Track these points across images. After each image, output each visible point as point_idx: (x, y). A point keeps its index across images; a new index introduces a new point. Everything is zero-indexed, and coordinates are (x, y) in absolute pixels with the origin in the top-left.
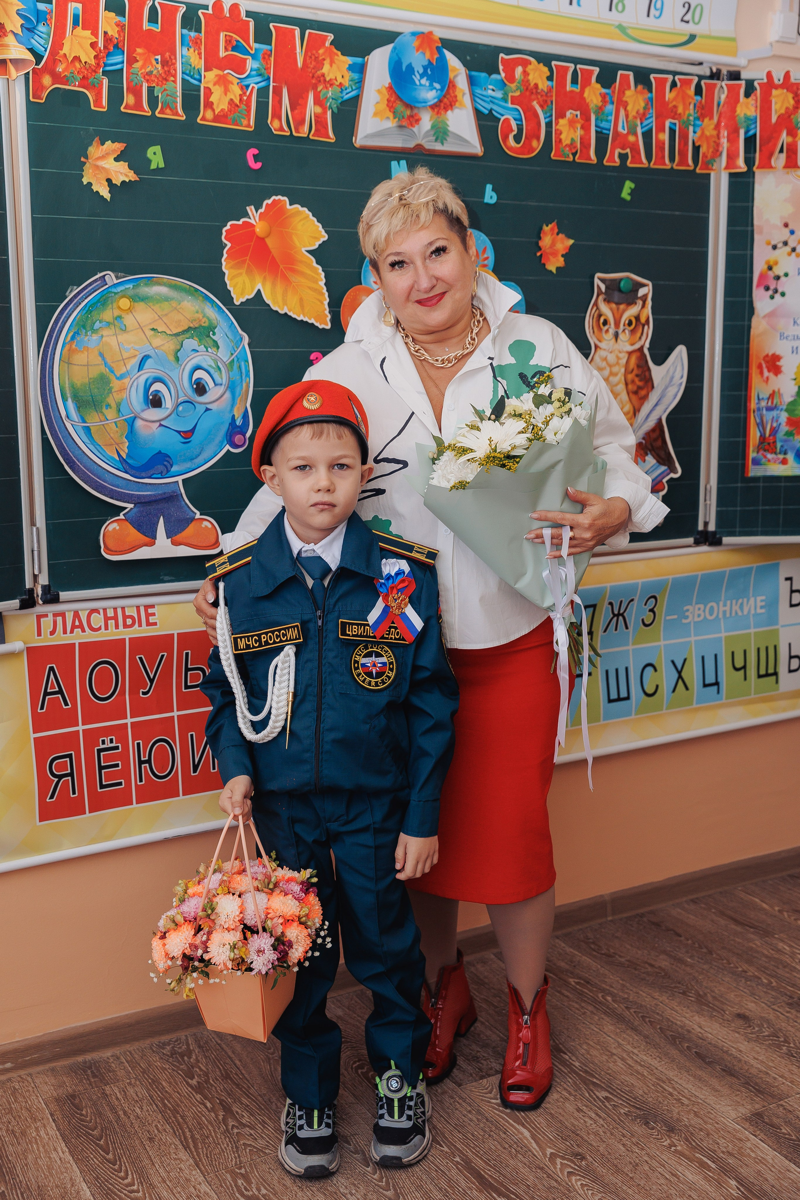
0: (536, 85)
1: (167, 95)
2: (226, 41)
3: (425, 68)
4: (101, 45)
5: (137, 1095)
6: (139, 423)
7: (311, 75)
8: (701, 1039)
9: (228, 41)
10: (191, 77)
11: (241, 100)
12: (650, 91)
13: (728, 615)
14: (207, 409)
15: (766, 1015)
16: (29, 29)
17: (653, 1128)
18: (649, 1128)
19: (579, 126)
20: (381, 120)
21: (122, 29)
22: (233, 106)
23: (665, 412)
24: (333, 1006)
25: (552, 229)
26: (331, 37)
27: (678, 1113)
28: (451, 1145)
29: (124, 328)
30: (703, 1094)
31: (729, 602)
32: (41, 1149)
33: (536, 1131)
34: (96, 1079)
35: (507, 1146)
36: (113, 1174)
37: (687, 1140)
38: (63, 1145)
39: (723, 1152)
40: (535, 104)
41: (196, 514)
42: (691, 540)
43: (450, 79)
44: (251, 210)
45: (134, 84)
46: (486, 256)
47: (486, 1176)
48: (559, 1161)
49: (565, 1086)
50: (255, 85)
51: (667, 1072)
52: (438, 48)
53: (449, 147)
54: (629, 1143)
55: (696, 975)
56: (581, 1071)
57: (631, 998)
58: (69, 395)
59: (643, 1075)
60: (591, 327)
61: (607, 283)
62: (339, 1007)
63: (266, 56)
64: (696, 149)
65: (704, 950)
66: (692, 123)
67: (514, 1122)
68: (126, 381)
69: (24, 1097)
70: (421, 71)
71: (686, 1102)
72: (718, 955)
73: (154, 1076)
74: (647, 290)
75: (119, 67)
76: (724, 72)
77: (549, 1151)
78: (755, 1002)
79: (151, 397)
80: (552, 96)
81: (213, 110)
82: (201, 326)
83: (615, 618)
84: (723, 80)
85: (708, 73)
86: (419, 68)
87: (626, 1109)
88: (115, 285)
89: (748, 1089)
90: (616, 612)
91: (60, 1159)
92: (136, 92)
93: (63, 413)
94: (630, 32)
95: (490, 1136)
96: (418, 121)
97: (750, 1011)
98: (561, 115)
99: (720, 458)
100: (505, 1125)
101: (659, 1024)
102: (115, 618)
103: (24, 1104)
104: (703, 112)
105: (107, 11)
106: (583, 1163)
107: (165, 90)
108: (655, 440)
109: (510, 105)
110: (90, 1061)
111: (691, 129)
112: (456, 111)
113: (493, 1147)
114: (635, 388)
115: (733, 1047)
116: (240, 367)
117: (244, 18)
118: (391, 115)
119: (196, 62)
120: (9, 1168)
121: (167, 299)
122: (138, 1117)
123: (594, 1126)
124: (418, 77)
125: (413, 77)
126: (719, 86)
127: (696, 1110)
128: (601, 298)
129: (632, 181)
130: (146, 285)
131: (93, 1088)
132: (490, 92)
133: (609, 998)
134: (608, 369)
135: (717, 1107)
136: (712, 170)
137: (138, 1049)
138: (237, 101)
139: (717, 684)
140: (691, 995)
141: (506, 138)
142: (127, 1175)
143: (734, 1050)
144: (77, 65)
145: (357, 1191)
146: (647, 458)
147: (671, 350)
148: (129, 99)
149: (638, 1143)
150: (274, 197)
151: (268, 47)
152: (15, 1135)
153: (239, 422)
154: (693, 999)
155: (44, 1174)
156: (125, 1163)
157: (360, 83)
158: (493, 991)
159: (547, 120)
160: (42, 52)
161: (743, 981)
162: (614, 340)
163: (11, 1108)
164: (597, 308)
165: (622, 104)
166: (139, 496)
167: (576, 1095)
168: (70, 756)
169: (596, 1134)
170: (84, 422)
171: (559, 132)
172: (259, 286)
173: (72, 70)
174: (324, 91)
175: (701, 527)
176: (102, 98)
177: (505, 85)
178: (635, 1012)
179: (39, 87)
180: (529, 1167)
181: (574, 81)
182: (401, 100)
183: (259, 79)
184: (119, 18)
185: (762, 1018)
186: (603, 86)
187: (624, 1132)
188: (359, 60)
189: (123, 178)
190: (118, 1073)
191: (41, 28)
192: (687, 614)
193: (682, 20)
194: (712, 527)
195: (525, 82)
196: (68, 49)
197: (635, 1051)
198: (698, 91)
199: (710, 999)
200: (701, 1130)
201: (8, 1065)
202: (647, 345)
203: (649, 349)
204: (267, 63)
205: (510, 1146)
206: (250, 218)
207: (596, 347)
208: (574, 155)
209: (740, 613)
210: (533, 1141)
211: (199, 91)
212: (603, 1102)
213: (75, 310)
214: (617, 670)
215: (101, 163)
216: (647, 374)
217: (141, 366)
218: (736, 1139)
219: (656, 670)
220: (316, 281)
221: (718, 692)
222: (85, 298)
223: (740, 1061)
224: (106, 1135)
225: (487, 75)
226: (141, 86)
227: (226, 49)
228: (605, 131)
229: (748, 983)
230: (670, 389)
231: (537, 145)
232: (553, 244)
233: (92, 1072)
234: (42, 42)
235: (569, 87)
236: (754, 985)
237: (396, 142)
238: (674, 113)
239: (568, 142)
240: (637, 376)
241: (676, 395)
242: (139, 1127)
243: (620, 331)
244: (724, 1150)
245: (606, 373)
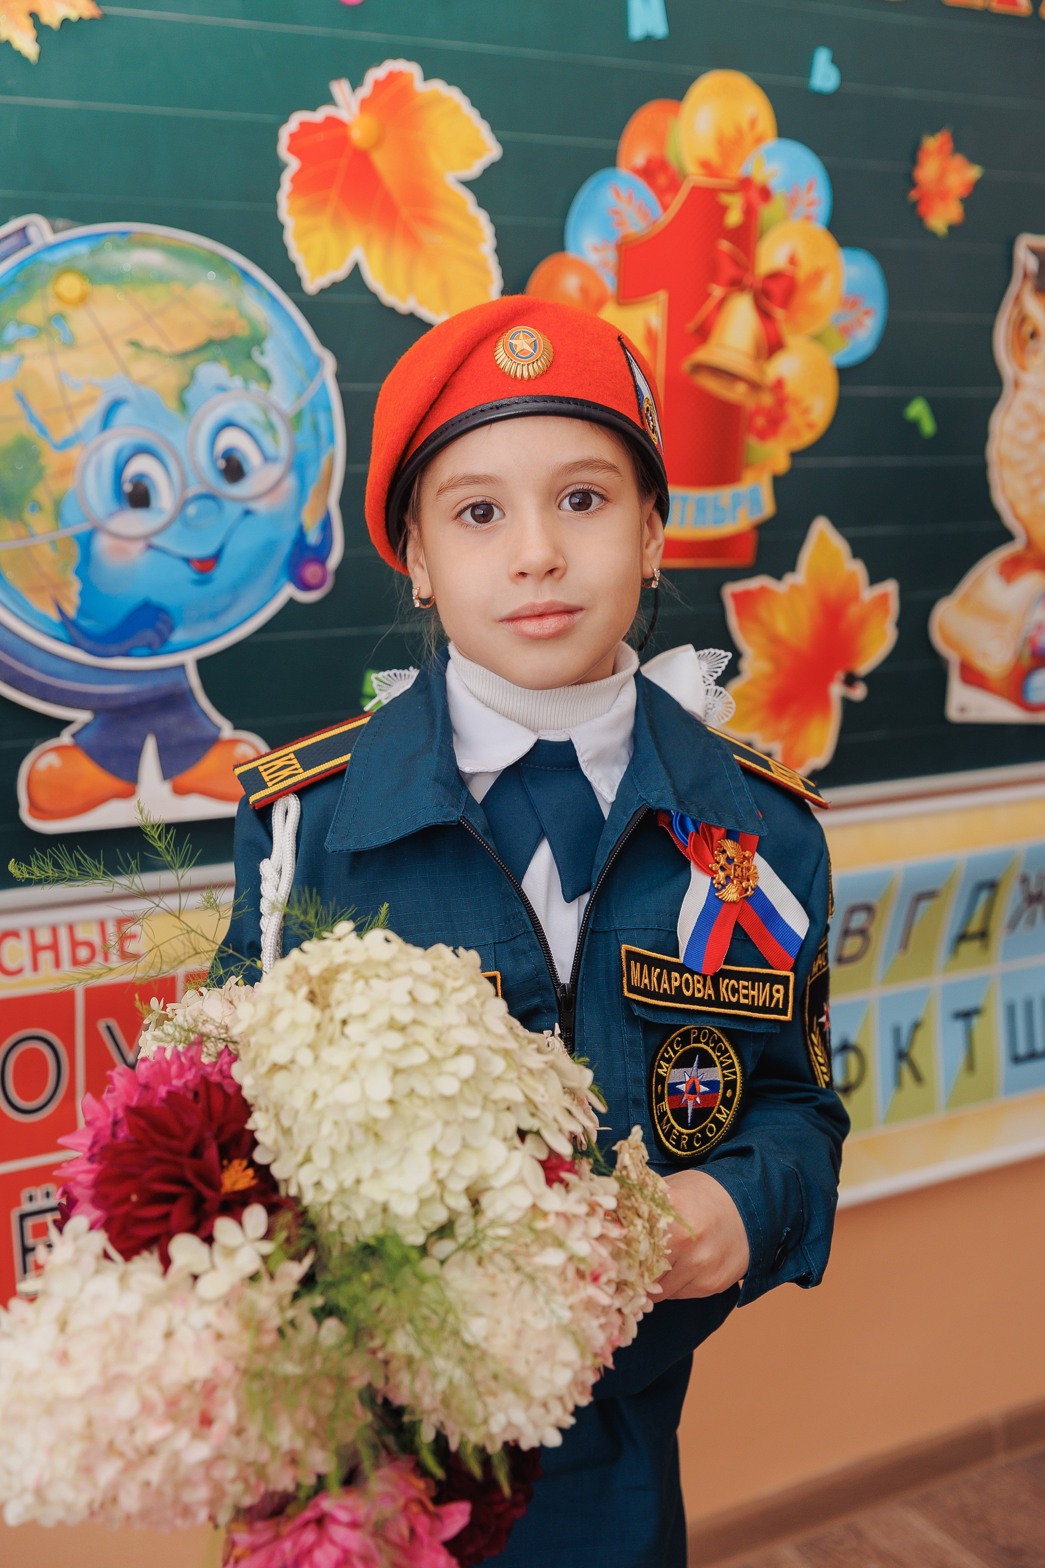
6: (102, 543)
14: (248, 513)
25: (942, 145)
29: (69, 340)
41: (219, 729)
44: (341, 89)
46: (814, 197)
60: (1005, 345)
61: (1042, 255)
68: (75, 453)
79: (128, 487)
82: (234, 338)
83: (1033, 904)
88: (51, 248)
90: (1034, 897)
102: (54, 947)
116: (315, 426)
121: (162, 278)
128: (1027, 285)
130: (117, 247)
150: (391, 66)
153: (313, 537)
164: (1019, 306)
166: (103, 697)
172: (357, 253)
189: (66, 12)
206: (338, 107)
207: (1013, 382)
217: (107, 419)
220: (474, 243)
232: (942, 174)
245: (1029, 435)
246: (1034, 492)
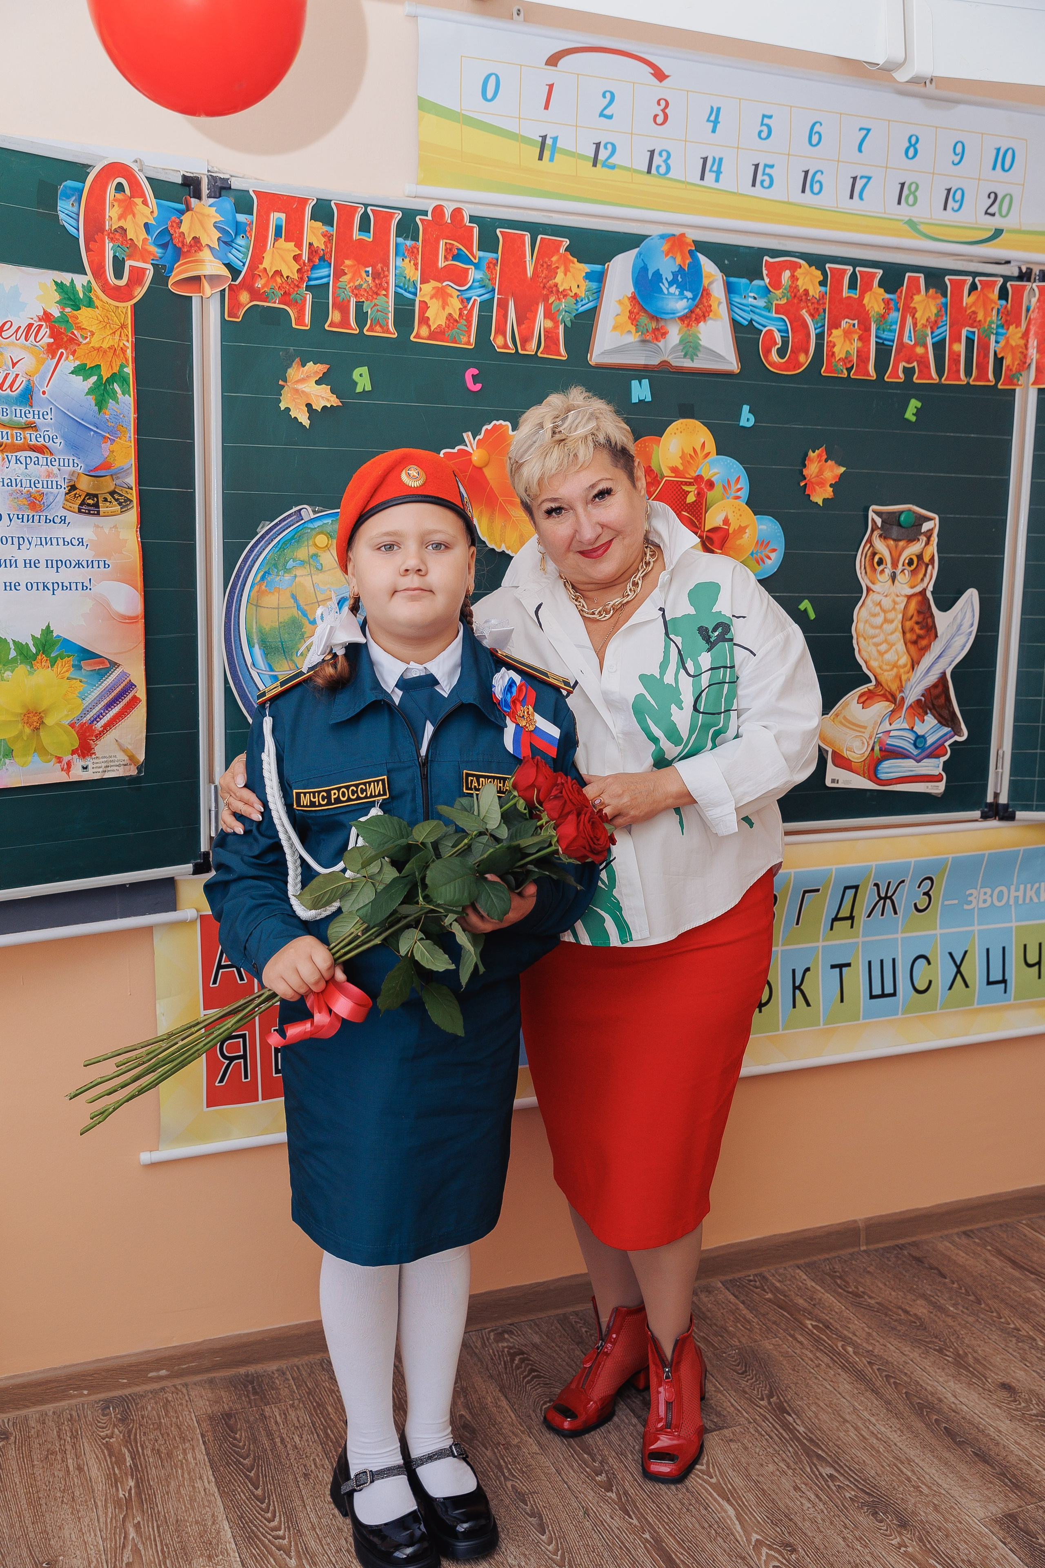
0: (806, 292)
1: (378, 311)
2: (446, 250)
3: (675, 275)
4: (305, 257)
5: (298, 1421)
7: (542, 285)
8: (954, 1411)
9: (449, 250)
10: (405, 290)
11: (461, 315)
12: (945, 295)
13: (1021, 902)
15: (1037, 1388)
16: (227, 242)
17: (881, 1521)
18: (877, 1520)
19: (856, 337)
20: (621, 335)
21: (330, 240)
22: (452, 321)
23: (950, 665)
24: (530, 1331)
25: (819, 456)
26: (566, 242)
27: (915, 1505)
28: (642, 1517)
29: (320, 567)
30: (947, 1483)
31: (1022, 887)
32: (186, 1475)
33: (742, 1510)
34: (256, 1397)
35: (706, 1525)
36: (259, 1514)
37: (921, 1540)
38: (210, 1473)
39: (963, 1561)
40: (804, 313)
42: (977, 814)
43: (704, 287)
44: (468, 437)
45: (341, 299)
46: (739, 486)
47: (677, 1561)
48: (764, 1550)
49: (784, 1456)
50: (477, 296)
51: (907, 1451)
52: (690, 252)
53: (700, 363)
54: (851, 1537)
55: (958, 1328)
56: (805, 1438)
57: (876, 1352)
58: (256, 641)
59: (878, 1451)
60: (863, 567)
61: (884, 516)
62: (536, 1333)
63: (492, 265)
64: (999, 361)
65: (972, 1298)
66: (995, 332)
67: (719, 1495)
69: (176, 1412)
70: (670, 278)
71: (925, 1490)
72: (987, 1305)
73: (320, 1399)
74: (932, 525)
75: (324, 281)
76: (1036, 270)
77: (755, 1537)
78: (1025, 1370)
80: (825, 303)
81: (429, 327)
83: (882, 901)
84: (1035, 281)
85: (1016, 274)
86: (667, 275)
87: (853, 1493)
88: (312, 520)
89: (1003, 1482)
90: (883, 895)
91: (205, 1490)
92: (343, 308)
93: (249, 661)
94: (922, 228)
95: (688, 1510)
96: (664, 334)
97: (1019, 1381)
98: (835, 325)
99: (1016, 719)
100: (707, 1498)
101: (906, 1387)
103: (174, 1420)
104: (1008, 318)
105: (313, 221)
106: (793, 1556)
107: (375, 305)
108: (937, 697)
109: (774, 315)
110: (252, 1375)
111: (993, 338)
112: (710, 322)
113: (690, 1525)
114: (914, 637)
115: (991, 1426)
117: (468, 224)
118: (633, 329)
119: (411, 274)
120: (149, 1495)
122: (295, 1447)
123: (812, 1510)
124: (667, 285)
125: (661, 284)
126: (1028, 288)
127: (936, 1502)
128: (876, 533)
129: (918, 399)
131: (251, 1407)
132: (751, 300)
133: (850, 1349)
134: (882, 615)
135: (963, 1501)
136: (1018, 385)
137: (307, 1364)
138: (456, 316)
139: (1004, 981)
140: (948, 1353)
141: (768, 352)
142: (274, 1516)
143: (992, 1429)
144: (279, 280)
145: (527, 1564)
146: (926, 718)
147: (960, 593)
148: (335, 316)
149: (861, 1538)
150: (494, 422)
151: (494, 255)
152: (160, 1457)
154: (950, 1359)
155: (185, 1507)
156: (273, 1502)
157: (599, 293)
158: (715, 1328)
159: (818, 331)
160: (239, 267)
161: (1014, 1340)
162: (890, 582)
163: (161, 1423)
164: (871, 545)
165: (909, 310)
167: (795, 1469)
168: (243, 1036)
169: (813, 1521)
170: (272, 670)
171: (831, 344)
173: (273, 285)
174: (557, 303)
175: (990, 799)
176: (304, 315)
177: (770, 291)
178: (878, 1369)
179: (235, 305)
180: (729, 1555)
181: (852, 285)
182: (646, 311)
183: (482, 291)
184: (326, 228)
185: (1031, 1391)
186: (887, 291)
187: (847, 1521)
188: (598, 268)
189: (324, 403)
190: (282, 1392)
191: (240, 241)
192: (969, 899)
193: (986, 213)
194: (1003, 799)
195: (793, 289)
196: (269, 263)
197: (873, 1420)
198: (1003, 294)
199: (971, 1360)
200: (939, 1529)
201: (163, 1372)
202: (931, 588)
203: (932, 592)
204: (492, 272)
205: (710, 1526)
206: (466, 446)
207: (869, 589)
208: (849, 370)
209: (1036, 900)
210: (737, 1523)
211: (414, 305)
212: (826, 1481)
213: (266, 547)
214: (882, 961)
215: (300, 387)
216: (929, 620)
218: (981, 1545)
219: (929, 963)
221: (1005, 992)
222: (279, 535)
223: (998, 1444)
224: (258, 1466)
225: (748, 281)
226: (349, 301)
227: (446, 259)
228: (886, 343)
229: (1020, 1344)
230: (957, 638)
231: (805, 360)
232: (821, 471)
233: (253, 1388)
234: (240, 256)
235: (846, 293)
236: (1027, 1348)
237: (639, 359)
238: (973, 321)
239: (843, 355)
240: (917, 623)
241: (964, 646)
242: (295, 1459)
243: (898, 572)
244: (965, 1558)
245: (879, 620)
246: (881, 654)
